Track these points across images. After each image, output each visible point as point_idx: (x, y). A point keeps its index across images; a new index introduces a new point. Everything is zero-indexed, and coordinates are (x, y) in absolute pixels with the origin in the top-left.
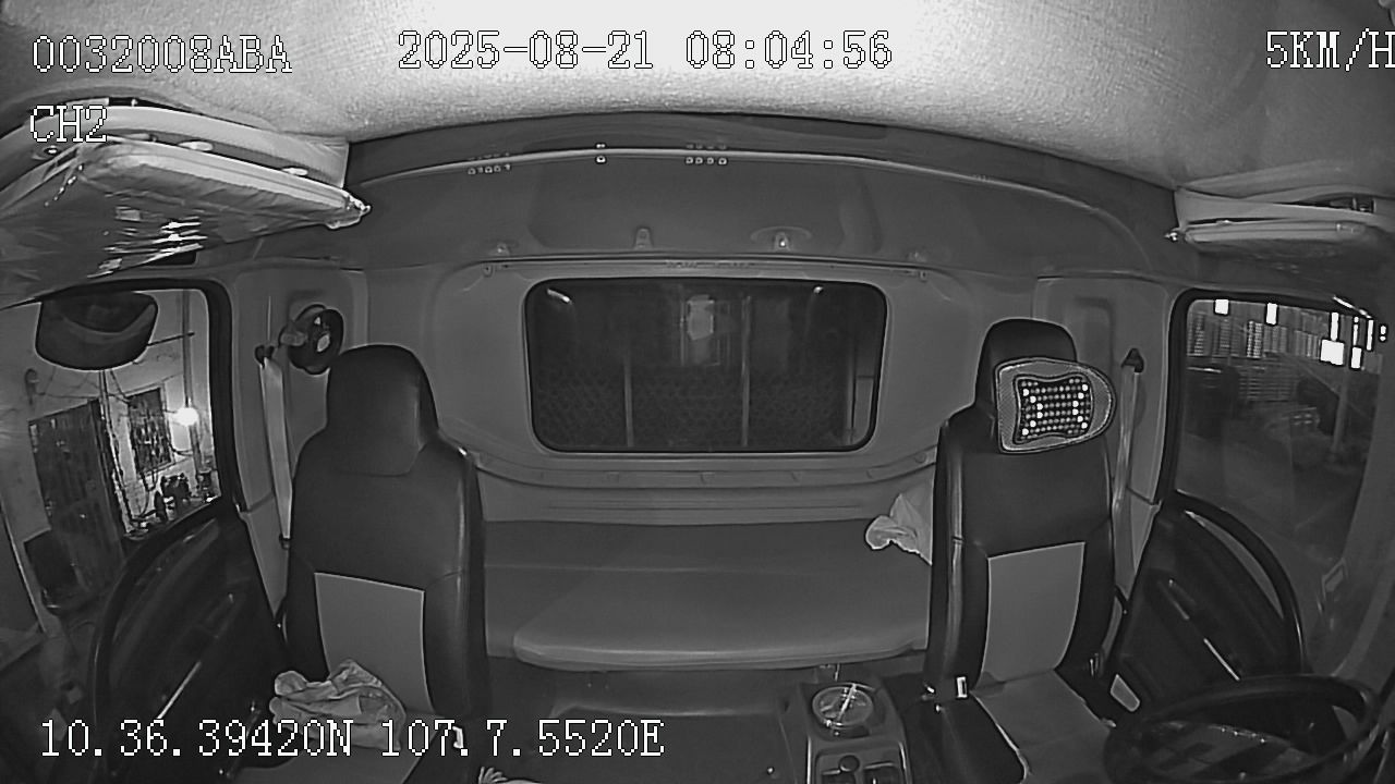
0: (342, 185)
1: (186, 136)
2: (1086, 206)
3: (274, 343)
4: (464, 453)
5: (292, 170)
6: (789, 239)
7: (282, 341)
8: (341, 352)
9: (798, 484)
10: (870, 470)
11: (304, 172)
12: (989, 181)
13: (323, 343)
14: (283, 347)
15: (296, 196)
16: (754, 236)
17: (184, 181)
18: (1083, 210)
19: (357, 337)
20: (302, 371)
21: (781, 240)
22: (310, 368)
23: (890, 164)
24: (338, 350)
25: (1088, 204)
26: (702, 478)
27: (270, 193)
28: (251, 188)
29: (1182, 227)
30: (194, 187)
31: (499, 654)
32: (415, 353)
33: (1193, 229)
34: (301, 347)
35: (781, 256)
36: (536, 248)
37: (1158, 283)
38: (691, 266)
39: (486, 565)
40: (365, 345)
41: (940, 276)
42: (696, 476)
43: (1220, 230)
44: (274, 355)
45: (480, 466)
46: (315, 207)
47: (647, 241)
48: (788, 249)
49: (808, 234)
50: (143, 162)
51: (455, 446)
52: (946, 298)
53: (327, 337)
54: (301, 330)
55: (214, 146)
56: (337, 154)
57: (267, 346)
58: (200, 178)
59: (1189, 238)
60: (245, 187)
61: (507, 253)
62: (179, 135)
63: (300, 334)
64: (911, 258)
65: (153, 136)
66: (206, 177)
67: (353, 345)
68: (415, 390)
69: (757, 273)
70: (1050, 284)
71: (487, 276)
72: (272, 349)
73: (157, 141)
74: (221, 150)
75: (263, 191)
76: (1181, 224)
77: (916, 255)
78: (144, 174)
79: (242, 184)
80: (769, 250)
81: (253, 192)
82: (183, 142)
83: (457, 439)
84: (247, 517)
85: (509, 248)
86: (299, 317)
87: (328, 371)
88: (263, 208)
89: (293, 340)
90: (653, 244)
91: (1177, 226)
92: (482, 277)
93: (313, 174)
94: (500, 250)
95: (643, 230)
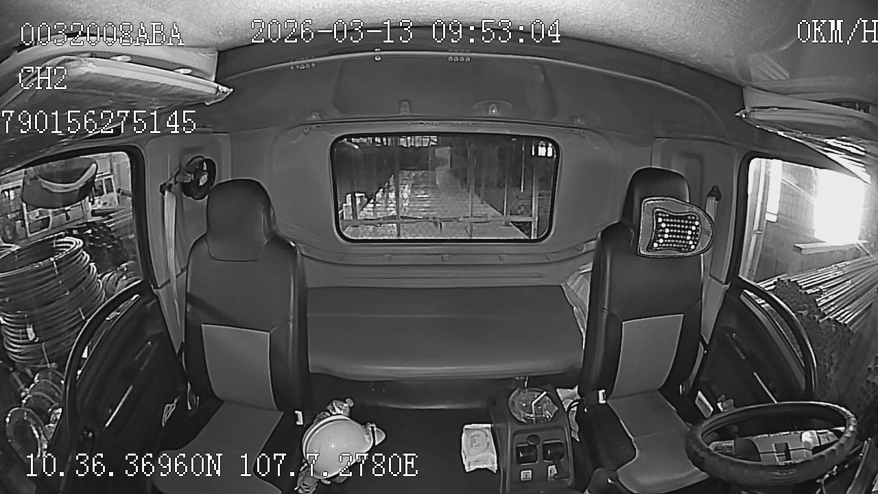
0: (213, 80)
1: (114, 53)
2: (687, 94)
3: (172, 182)
4: (293, 245)
5: (182, 71)
6: (498, 109)
7: (177, 180)
8: (215, 184)
9: (502, 263)
10: (548, 255)
11: (189, 71)
12: (626, 76)
13: (203, 180)
14: (177, 185)
15: (184, 86)
16: (475, 107)
17: (113, 81)
18: (685, 97)
19: (224, 175)
20: (191, 198)
21: (493, 109)
22: (196, 197)
23: (562, 62)
24: (213, 184)
25: (688, 93)
26: (442, 258)
27: (169, 85)
28: (156, 83)
29: (747, 109)
30: (121, 84)
31: (317, 371)
32: (262, 184)
33: (754, 111)
34: (190, 183)
35: (493, 119)
36: (337, 115)
37: (733, 146)
38: (436, 125)
39: (308, 315)
40: (230, 179)
41: (595, 134)
42: (439, 257)
43: (770, 113)
44: (172, 189)
45: (304, 253)
46: (197, 94)
47: (408, 109)
48: (498, 115)
49: (510, 105)
50: (87, 71)
51: (288, 240)
52: (597, 148)
53: (206, 176)
54: (190, 173)
55: (132, 58)
56: (209, 58)
57: (167, 185)
58: (124, 78)
59: (751, 117)
60: (152, 83)
61: (319, 118)
62: (109, 52)
63: (189, 175)
64: (575, 122)
65: (93, 55)
66: (128, 77)
67: (221, 180)
68: (262, 207)
69: (478, 130)
70: (662, 142)
71: (306, 133)
72: (171, 185)
73: (96, 57)
74: (136, 60)
75: (164, 84)
76: (746, 107)
77: (579, 120)
78: (88, 79)
79: (151, 81)
80: (485, 115)
81: (158, 85)
82: (112, 57)
83: (289, 236)
84: (158, 292)
85: (320, 115)
86: (187, 165)
87: (207, 197)
88: (163, 96)
89: (184, 180)
90: (411, 111)
91: (744, 109)
92: (303, 134)
93: (195, 72)
94: (314, 117)
95: (406, 103)
